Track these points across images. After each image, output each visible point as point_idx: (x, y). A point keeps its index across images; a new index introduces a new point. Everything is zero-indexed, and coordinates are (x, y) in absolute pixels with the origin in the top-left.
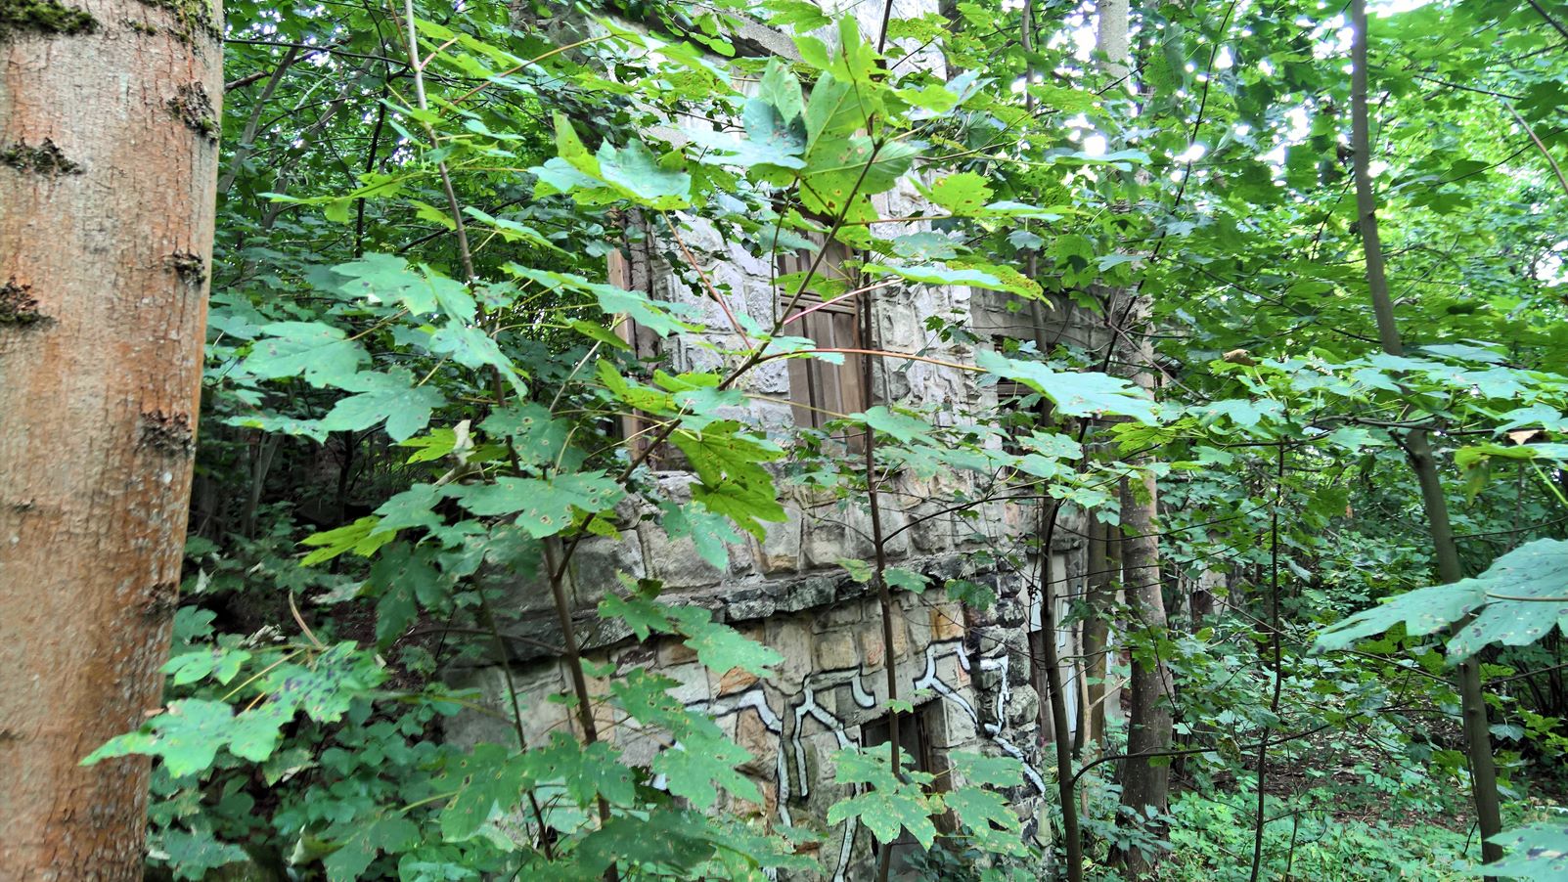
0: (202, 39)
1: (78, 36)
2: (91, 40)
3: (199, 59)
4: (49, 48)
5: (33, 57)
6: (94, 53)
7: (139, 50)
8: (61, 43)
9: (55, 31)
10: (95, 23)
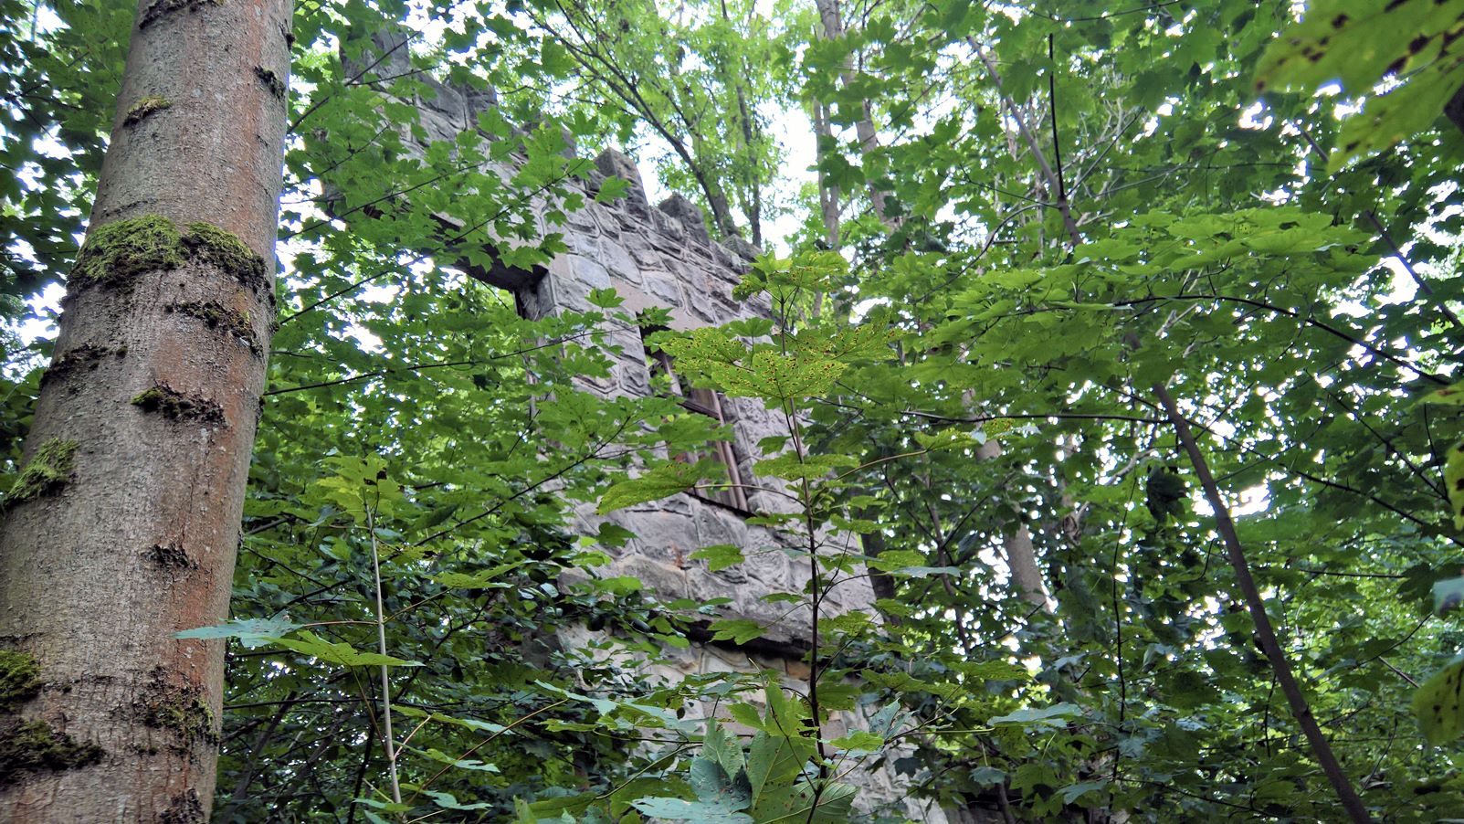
0: (200, 748)
1: (86, 769)
2: (97, 770)
3: (194, 767)
4: (58, 784)
5: (41, 796)
6: (97, 781)
7: (140, 771)
8: (70, 777)
9: (65, 767)
10: (103, 752)
